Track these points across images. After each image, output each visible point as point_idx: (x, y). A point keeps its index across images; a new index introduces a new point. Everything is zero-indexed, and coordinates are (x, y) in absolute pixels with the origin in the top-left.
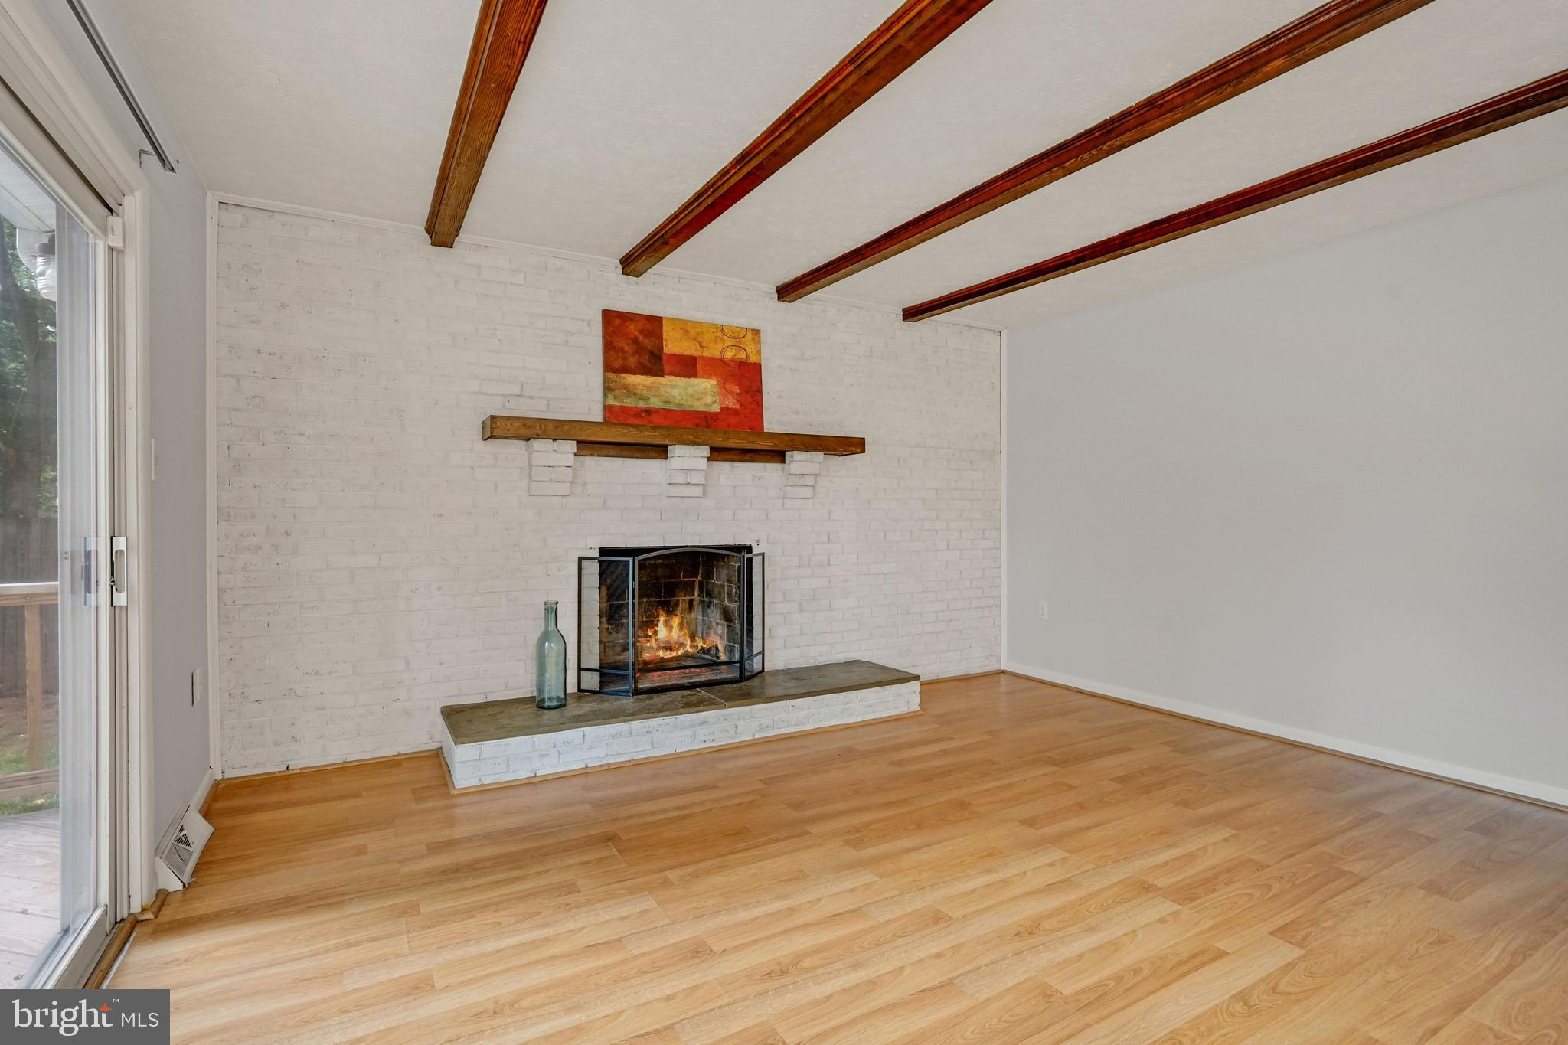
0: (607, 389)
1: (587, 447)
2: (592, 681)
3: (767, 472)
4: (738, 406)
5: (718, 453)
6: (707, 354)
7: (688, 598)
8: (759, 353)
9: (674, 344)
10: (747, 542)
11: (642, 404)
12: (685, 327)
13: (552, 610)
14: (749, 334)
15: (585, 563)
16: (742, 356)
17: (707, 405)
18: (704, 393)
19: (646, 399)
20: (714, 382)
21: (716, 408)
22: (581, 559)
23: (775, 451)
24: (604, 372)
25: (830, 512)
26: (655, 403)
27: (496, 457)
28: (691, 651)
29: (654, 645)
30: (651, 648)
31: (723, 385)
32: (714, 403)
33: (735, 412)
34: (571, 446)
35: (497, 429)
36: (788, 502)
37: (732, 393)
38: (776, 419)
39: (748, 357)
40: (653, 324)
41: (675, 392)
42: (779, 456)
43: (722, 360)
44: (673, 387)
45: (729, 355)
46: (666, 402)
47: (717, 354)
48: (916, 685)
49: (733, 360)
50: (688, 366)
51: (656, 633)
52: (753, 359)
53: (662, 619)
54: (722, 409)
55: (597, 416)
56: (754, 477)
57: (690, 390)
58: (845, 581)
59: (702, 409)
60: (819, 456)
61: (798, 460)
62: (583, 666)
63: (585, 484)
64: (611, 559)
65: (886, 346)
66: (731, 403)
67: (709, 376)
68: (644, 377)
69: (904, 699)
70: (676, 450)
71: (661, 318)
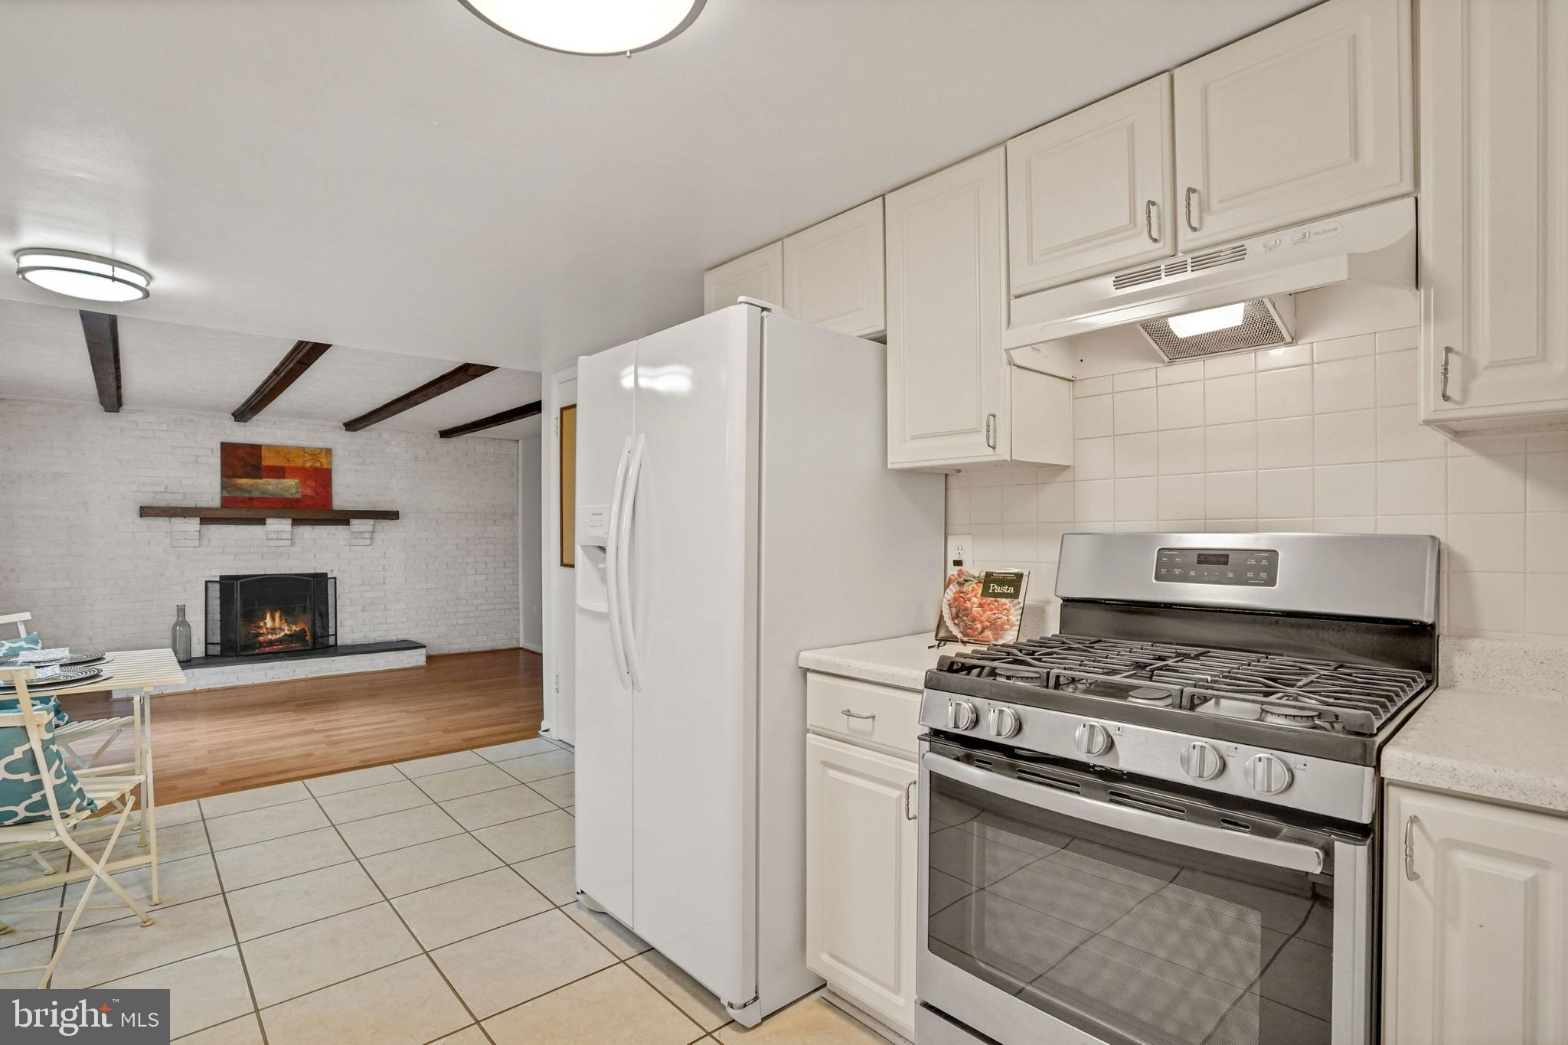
0: (223, 487)
1: (208, 517)
2: (216, 650)
3: (338, 532)
4: (314, 494)
5: (296, 522)
6: (292, 465)
7: (302, 605)
8: (330, 462)
9: (268, 460)
10: (324, 572)
11: (246, 495)
12: (276, 449)
13: (181, 610)
14: (323, 453)
15: (209, 584)
16: (318, 465)
17: (292, 494)
18: (290, 487)
19: (250, 492)
20: (297, 481)
21: (299, 496)
22: (207, 582)
23: (343, 518)
24: (222, 477)
25: (385, 553)
26: (255, 494)
27: (149, 526)
28: (288, 633)
29: (265, 631)
30: (263, 633)
31: (303, 483)
32: (297, 492)
33: (312, 497)
34: (197, 520)
35: (145, 512)
36: (353, 547)
37: (309, 486)
38: (343, 496)
39: (322, 465)
40: (255, 449)
41: (270, 487)
42: (346, 522)
43: (303, 469)
44: (269, 484)
45: (308, 465)
46: (263, 493)
47: (300, 465)
48: (423, 651)
49: (311, 467)
50: (279, 472)
51: (265, 624)
52: (325, 466)
53: (268, 615)
54: (303, 496)
55: (216, 502)
56: (329, 534)
57: (280, 486)
58: (396, 593)
59: (288, 496)
60: (371, 522)
61: (357, 524)
62: (209, 641)
63: (209, 540)
64: (227, 583)
65: (427, 453)
66: (309, 492)
67: (293, 477)
68: (248, 480)
69: (416, 658)
70: (269, 521)
71: (261, 445)
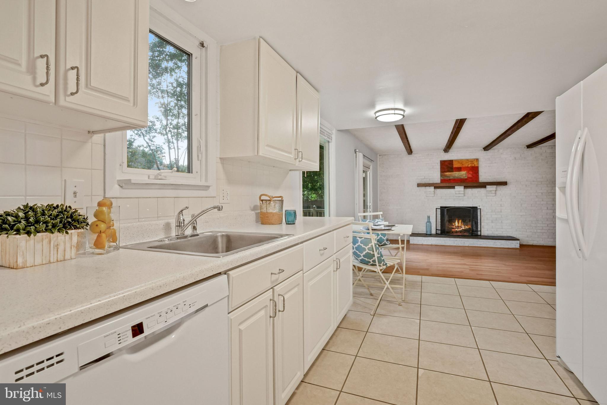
0: (441, 176)
1: (437, 187)
2: (439, 232)
3: (482, 190)
4: (472, 177)
5: (466, 187)
6: (464, 166)
7: (469, 219)
8: (478, 164)
9: (456, 165)
10: (476, 206)
11: (448, 178)
12: (458, 161)
13: (429, 217)
14: (475, 160)
15: (437, 209)
16: (474, 165)
17: (464, 177)
18: (463, 174)
19: (449, 177)
20: (466, 172)
21: (466, 177)
22: (436, 208)
23: (484, 185)
24: (441, 172)
25: (501, 199)
26: (451, 178)
27: (420, 190)
28: (464, 229)
29: (455, 227)
30: (454, 228)
31: (468, 172)
32: (466, 176)
33: (471, 178)
34: (433, 187)
35: (419, 185)
36: (488, 197)
37: (470, 174)
38: (483, 177)
39: (475, 165)
40: (451, 162)
41: (456, 175)
42: (485, 187)
43: (468, 167)
44: (455, 174)
45: (470, 166)
46: (454, 177)
47: (467, 166)
48: (518, 242)
49: (471, 166)
50: (459, 169)
51: (455, 224)
52: (476, 166)
53: (457, 221)
54: (468, 178)
55: (439, 181)
56: (478, 192)
57: (460, 174)
58: (507, 216)
59: (463, 178)
60: (495, 186)
61: (489, 188)
62: (437, 229)
63: (437, 194)
64: (442, 209)
66: (470, 176)
67: (465, 171)
68: (449, 173)
69: (515, 245)
70: (456, 187)
71: (452, 160)
